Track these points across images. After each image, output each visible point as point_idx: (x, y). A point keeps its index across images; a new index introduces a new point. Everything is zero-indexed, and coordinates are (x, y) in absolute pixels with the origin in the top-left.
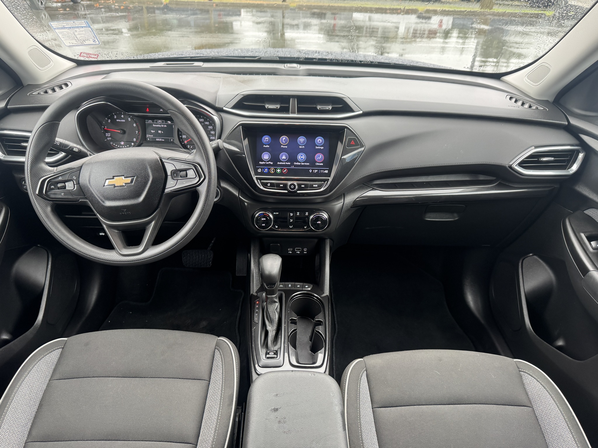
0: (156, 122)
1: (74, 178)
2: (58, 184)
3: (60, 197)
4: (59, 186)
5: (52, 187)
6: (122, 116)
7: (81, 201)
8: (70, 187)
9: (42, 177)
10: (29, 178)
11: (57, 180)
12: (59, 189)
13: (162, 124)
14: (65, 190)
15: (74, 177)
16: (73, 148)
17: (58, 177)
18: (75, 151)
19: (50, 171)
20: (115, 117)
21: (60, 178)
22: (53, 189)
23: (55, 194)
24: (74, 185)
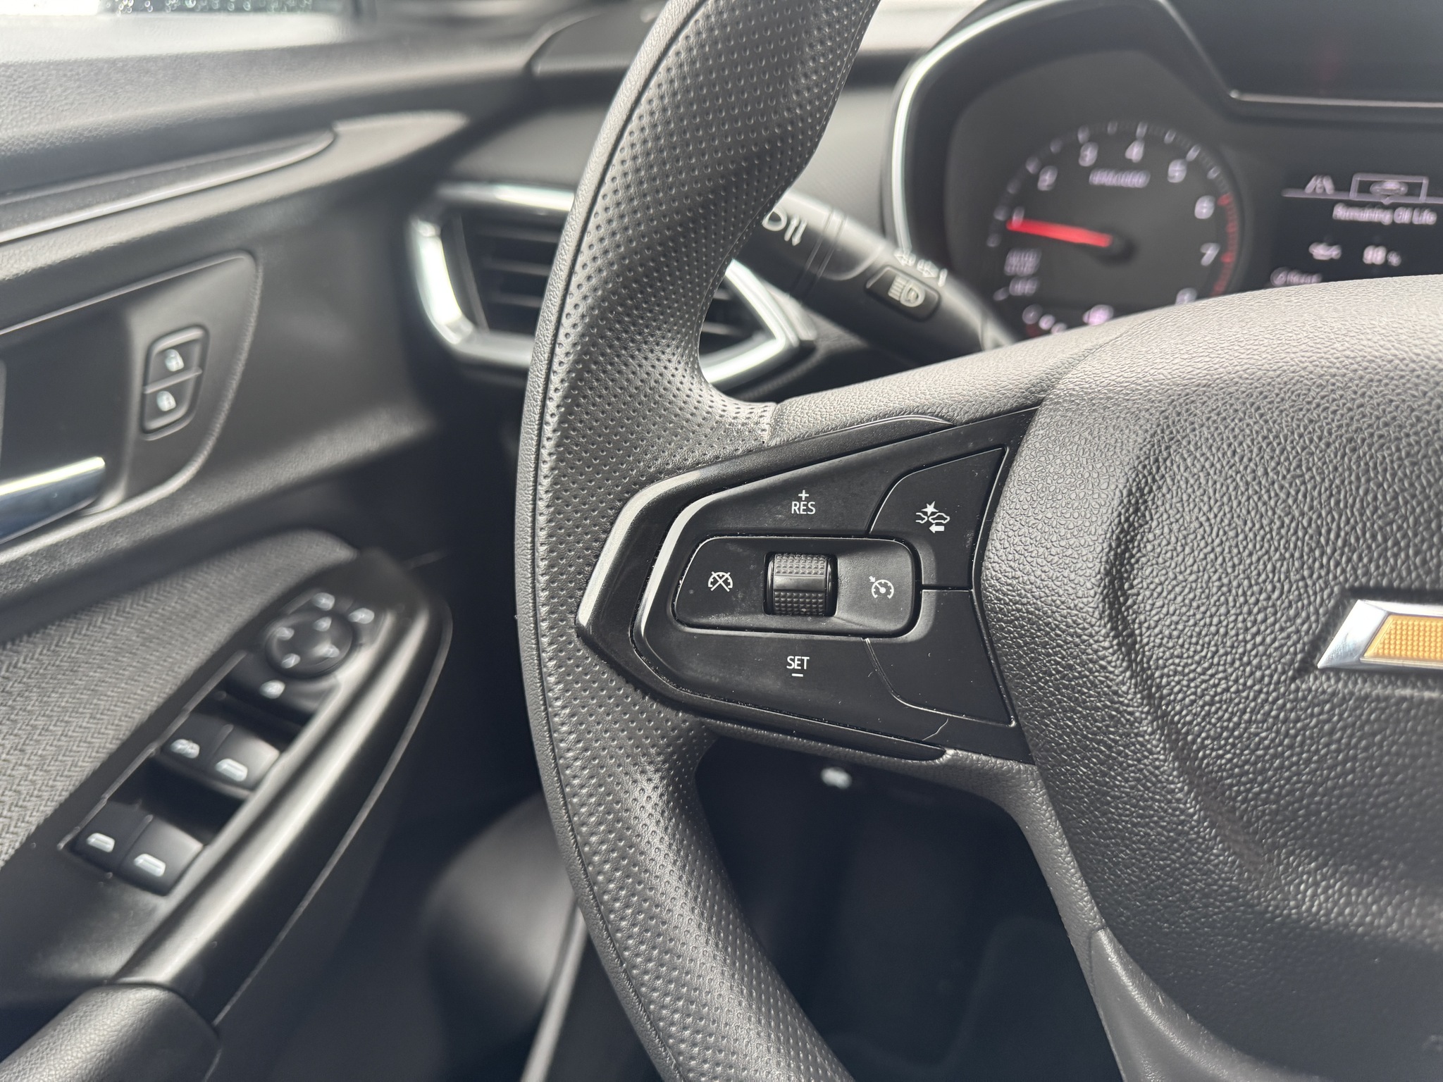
0: (1365, 188)
1: (933, 518)
2: (770, 557)
3: (769, 684)
4: (779, 580)
5: (721, 579)
6: (1135, 152)
7: (952, 766)
8: (882, 607)
9: (653, 479)
10: (545, 469)
11: (770, 519)
12: (769, 610)
13: (1406, 206)
14: (824, 624)
15: (930, 509)
16: (887, 283)
17: (789, 491)
18: (896, 306)
19: (724, 429)
20: (1089, 156)
21: (797, 508)
22: (721, 601)
23: (729, 651)
24: (918, 587)
